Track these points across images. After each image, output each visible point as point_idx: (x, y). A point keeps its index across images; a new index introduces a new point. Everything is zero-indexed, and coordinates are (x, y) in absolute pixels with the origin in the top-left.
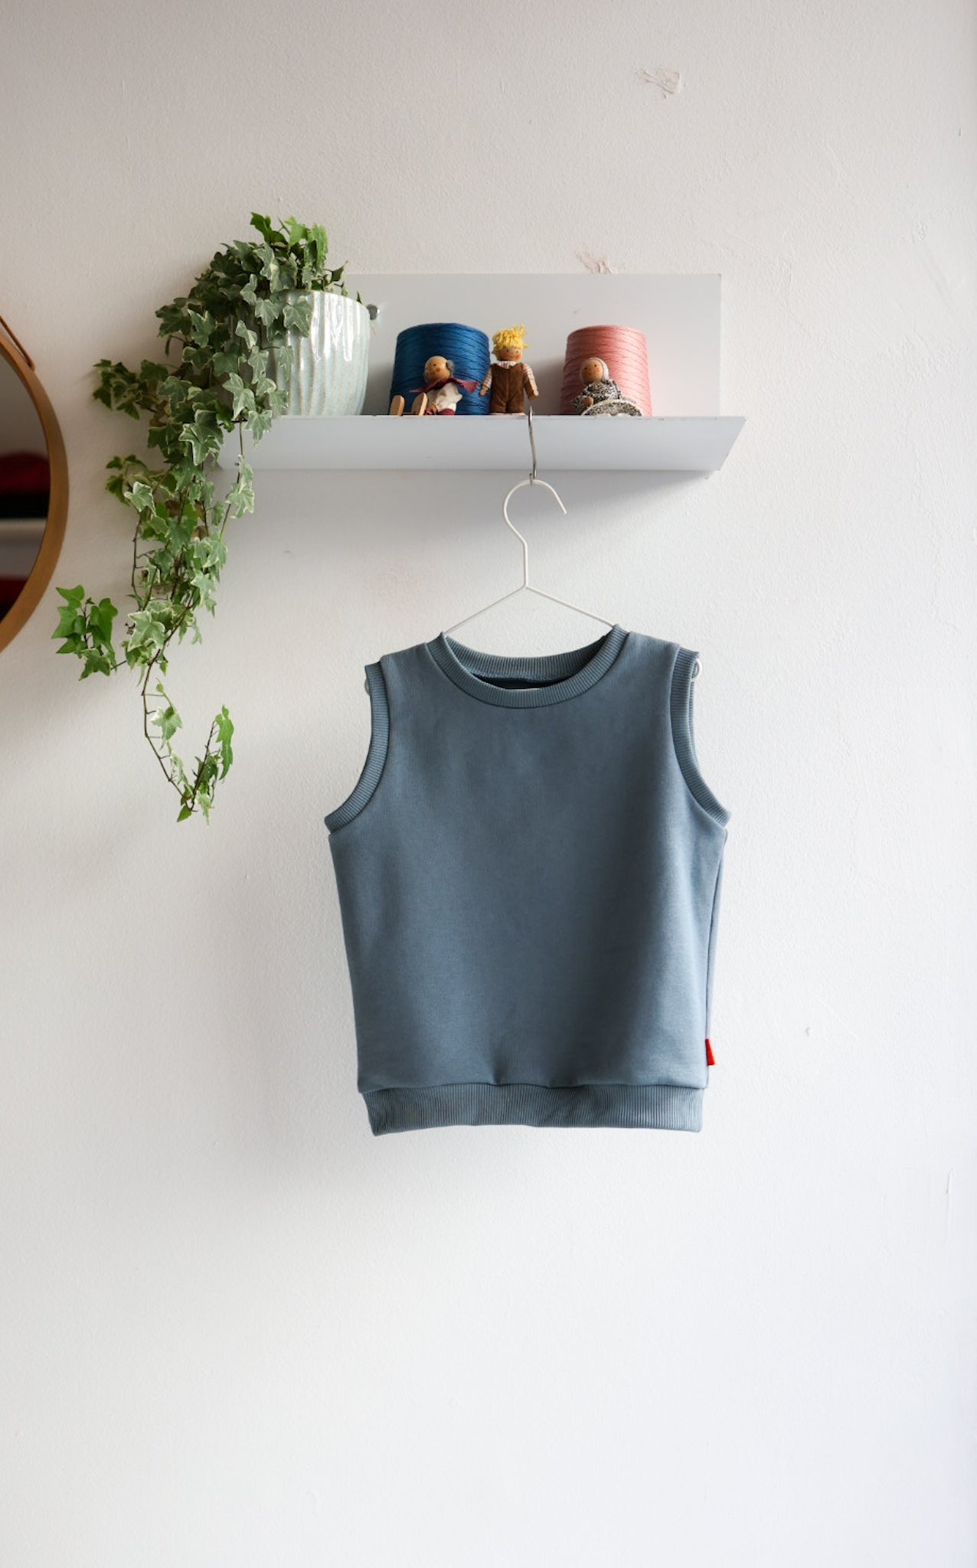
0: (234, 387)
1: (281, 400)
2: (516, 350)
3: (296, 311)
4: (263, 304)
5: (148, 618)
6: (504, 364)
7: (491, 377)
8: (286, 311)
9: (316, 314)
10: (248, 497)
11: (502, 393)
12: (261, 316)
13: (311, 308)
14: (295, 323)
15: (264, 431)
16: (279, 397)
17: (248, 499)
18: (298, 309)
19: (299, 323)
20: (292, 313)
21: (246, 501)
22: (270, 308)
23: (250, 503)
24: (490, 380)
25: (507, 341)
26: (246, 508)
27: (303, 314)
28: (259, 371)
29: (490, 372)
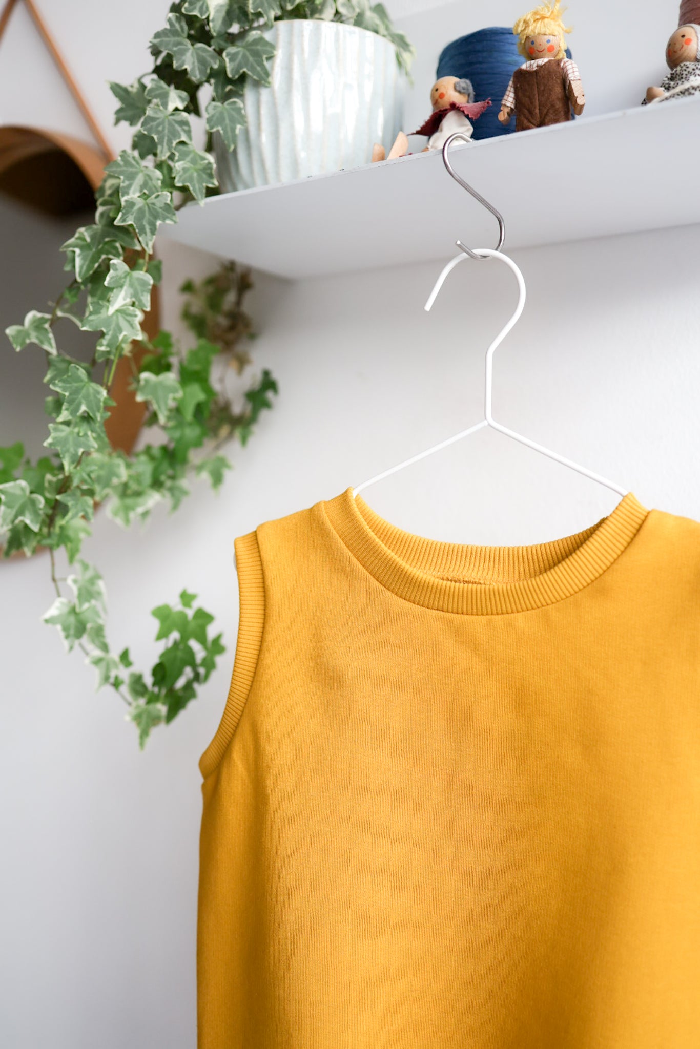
0: (125, 168)
1: (204, 176)
2: (546, 38)
3: (248, 54)
4: (190, 51)
5: (23, 489)
6: (531, 66)
7: (512, 90)
8: (227, 55)
9: (279, 54)
10: (128, 318)
11: (531, 112)
12: (187, 66)
13: (273, 47)
14: (245, 70)
15: (158, 223)
16: (201, 172)
17: (129, 321)
18: (248, 50)
19: (253, 69)
20: (240, 56)
21: (123, 324)
22: (204, 54)
23: (132, 325)
24: (512, 95)
25: (531, 28)
26: (124, 333)
27: (257, 55)
28: (170, 142)
29: (511, 83)
